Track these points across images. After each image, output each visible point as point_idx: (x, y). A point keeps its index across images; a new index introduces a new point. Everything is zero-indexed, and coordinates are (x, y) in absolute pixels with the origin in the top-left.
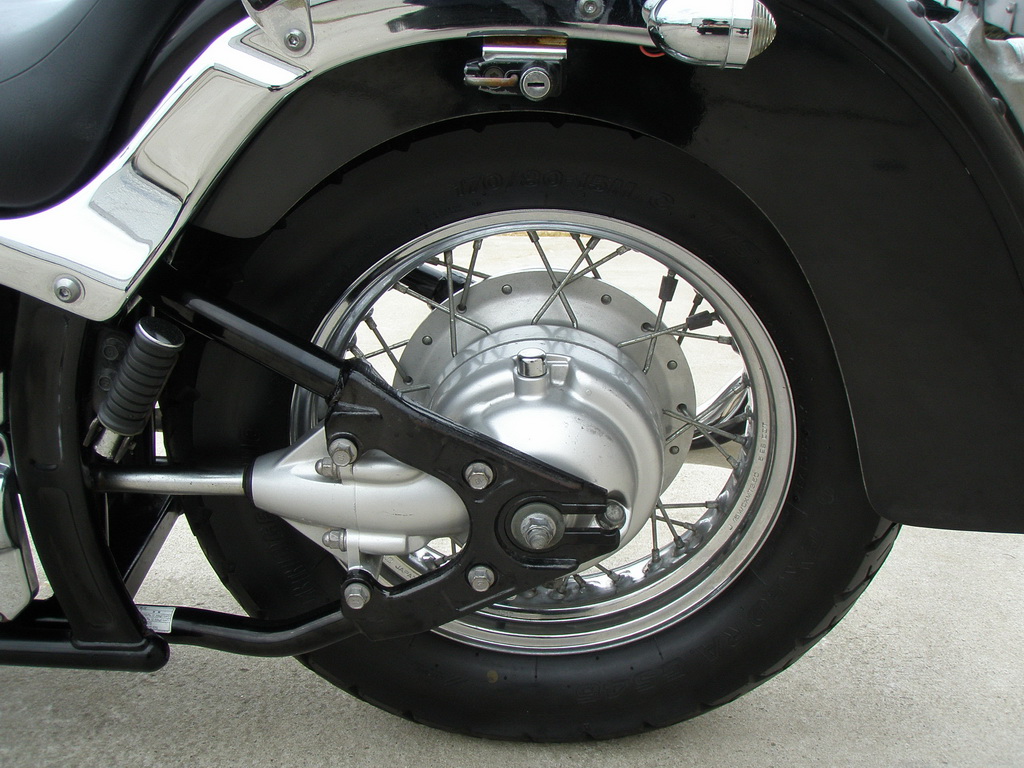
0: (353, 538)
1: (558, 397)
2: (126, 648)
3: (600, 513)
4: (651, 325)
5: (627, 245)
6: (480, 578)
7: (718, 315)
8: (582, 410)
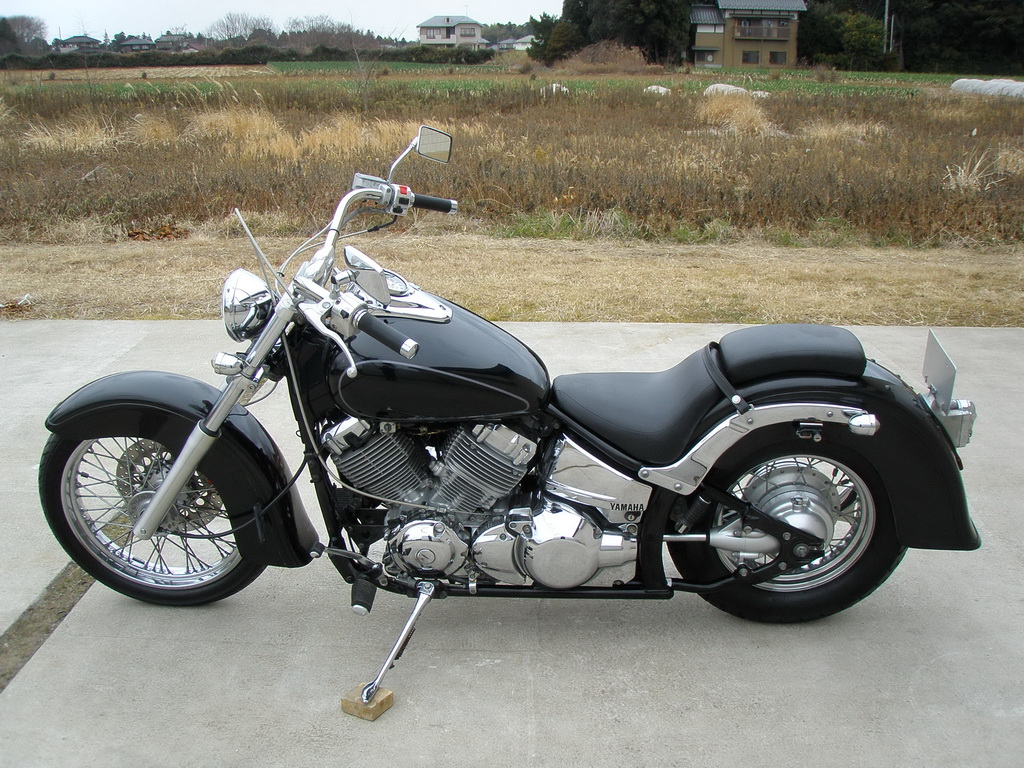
0: (741, 554)
1: (805, 511)
2: (664, 591)
3: (817, 546)
4: (828, 482)
5: (821, 461)
6: (783, 566)
7: (850, 480)
8: (812, 514)
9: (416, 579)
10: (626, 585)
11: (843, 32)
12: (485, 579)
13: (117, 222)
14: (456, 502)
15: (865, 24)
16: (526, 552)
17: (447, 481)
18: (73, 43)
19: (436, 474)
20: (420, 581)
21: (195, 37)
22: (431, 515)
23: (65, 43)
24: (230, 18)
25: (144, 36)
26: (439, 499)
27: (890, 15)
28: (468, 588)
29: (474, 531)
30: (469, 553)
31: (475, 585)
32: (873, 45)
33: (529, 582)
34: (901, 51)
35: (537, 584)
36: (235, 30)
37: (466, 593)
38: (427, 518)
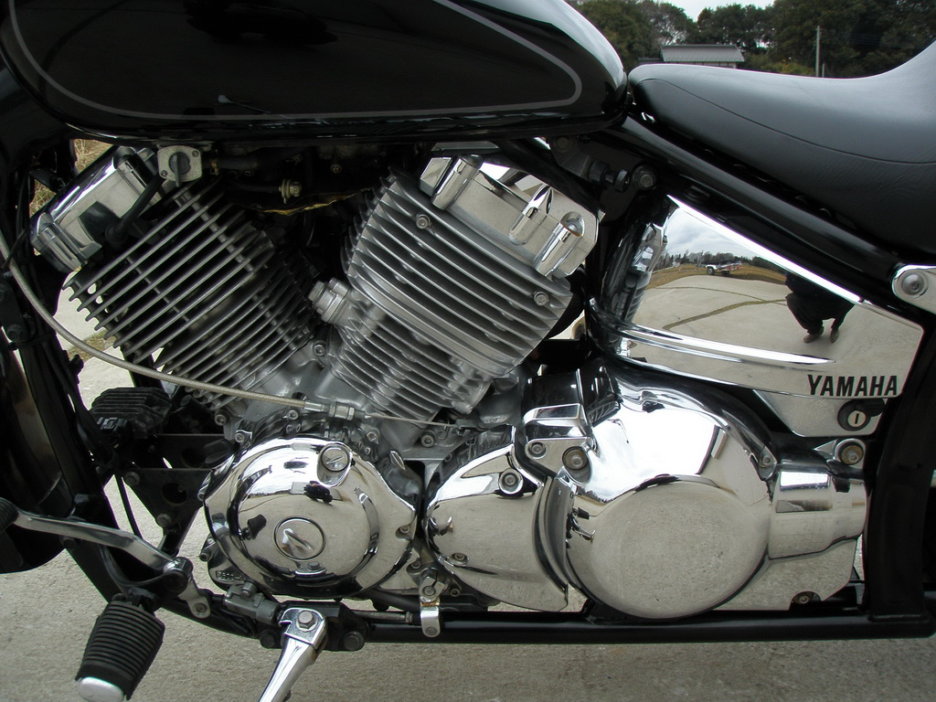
2: (916, 617)
9: (282, 599)
10: (826, 603)
12: (461, 599)
14: (383, 392)
16: (571, 525)
17: (357, 333)
19: (328, 316)
20: (288, 604)
22: (315, 425)
26: (340, 387)
27: (821, 65)
28: (417, 620)
29: (431, 471)
30: (420, 531)
31: (435, 613)
33: (576, 602)
35: (595, 606)
37: (414, 633)
38: (303, 434)
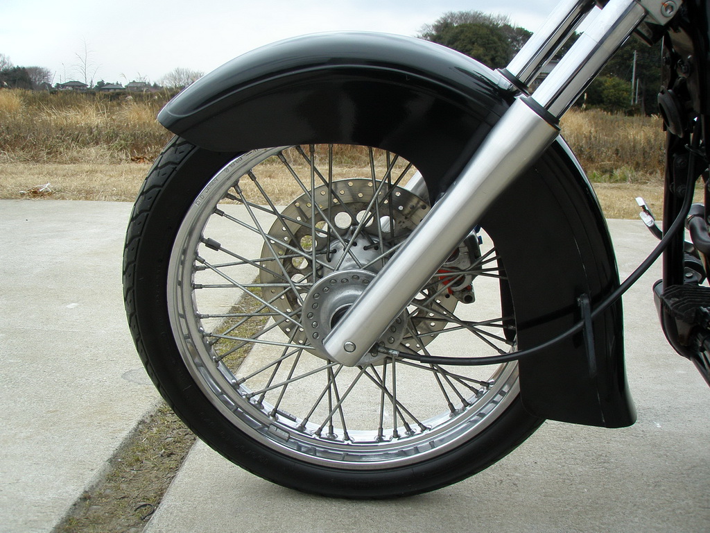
11: (604, 90)
13: (121, 149)
15: (619, 84)
18: (69, 86)
21: (152, 85)
23: (64, 86)
24: (178, 71)
25: (117, 83)
27: (636, 79)
32: (624, 99)
34: (643, 104)
36: (180, 79)
